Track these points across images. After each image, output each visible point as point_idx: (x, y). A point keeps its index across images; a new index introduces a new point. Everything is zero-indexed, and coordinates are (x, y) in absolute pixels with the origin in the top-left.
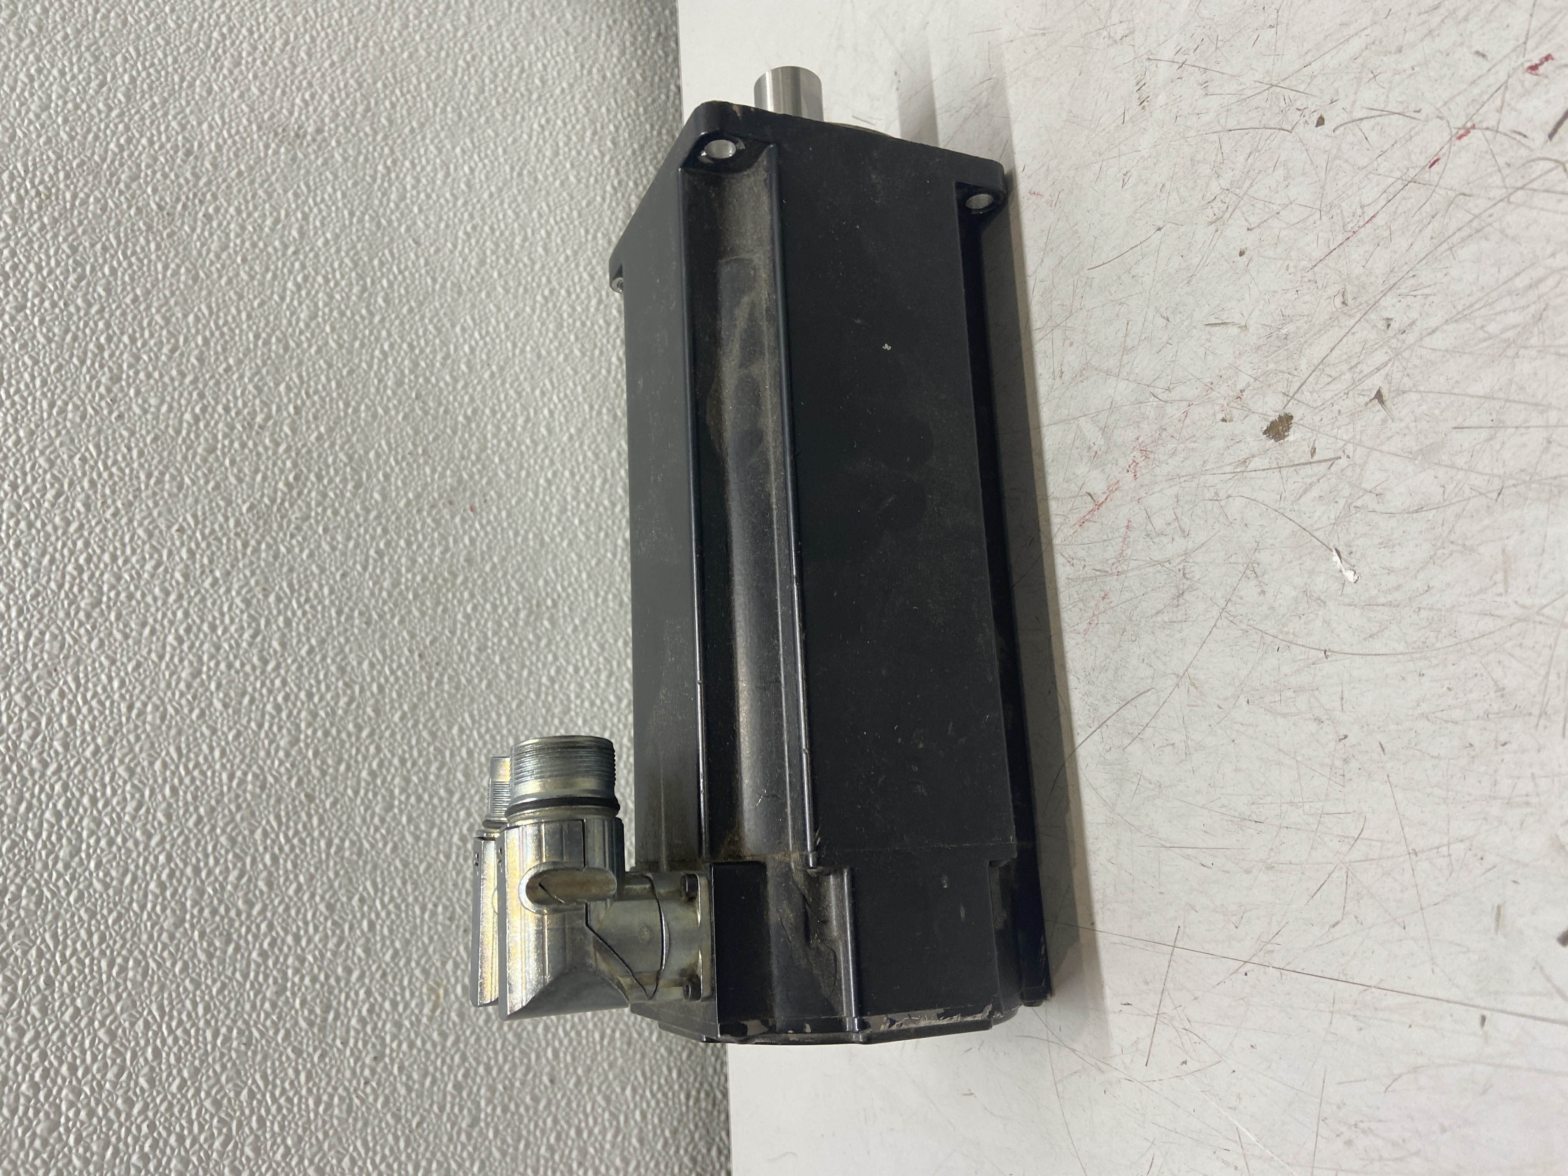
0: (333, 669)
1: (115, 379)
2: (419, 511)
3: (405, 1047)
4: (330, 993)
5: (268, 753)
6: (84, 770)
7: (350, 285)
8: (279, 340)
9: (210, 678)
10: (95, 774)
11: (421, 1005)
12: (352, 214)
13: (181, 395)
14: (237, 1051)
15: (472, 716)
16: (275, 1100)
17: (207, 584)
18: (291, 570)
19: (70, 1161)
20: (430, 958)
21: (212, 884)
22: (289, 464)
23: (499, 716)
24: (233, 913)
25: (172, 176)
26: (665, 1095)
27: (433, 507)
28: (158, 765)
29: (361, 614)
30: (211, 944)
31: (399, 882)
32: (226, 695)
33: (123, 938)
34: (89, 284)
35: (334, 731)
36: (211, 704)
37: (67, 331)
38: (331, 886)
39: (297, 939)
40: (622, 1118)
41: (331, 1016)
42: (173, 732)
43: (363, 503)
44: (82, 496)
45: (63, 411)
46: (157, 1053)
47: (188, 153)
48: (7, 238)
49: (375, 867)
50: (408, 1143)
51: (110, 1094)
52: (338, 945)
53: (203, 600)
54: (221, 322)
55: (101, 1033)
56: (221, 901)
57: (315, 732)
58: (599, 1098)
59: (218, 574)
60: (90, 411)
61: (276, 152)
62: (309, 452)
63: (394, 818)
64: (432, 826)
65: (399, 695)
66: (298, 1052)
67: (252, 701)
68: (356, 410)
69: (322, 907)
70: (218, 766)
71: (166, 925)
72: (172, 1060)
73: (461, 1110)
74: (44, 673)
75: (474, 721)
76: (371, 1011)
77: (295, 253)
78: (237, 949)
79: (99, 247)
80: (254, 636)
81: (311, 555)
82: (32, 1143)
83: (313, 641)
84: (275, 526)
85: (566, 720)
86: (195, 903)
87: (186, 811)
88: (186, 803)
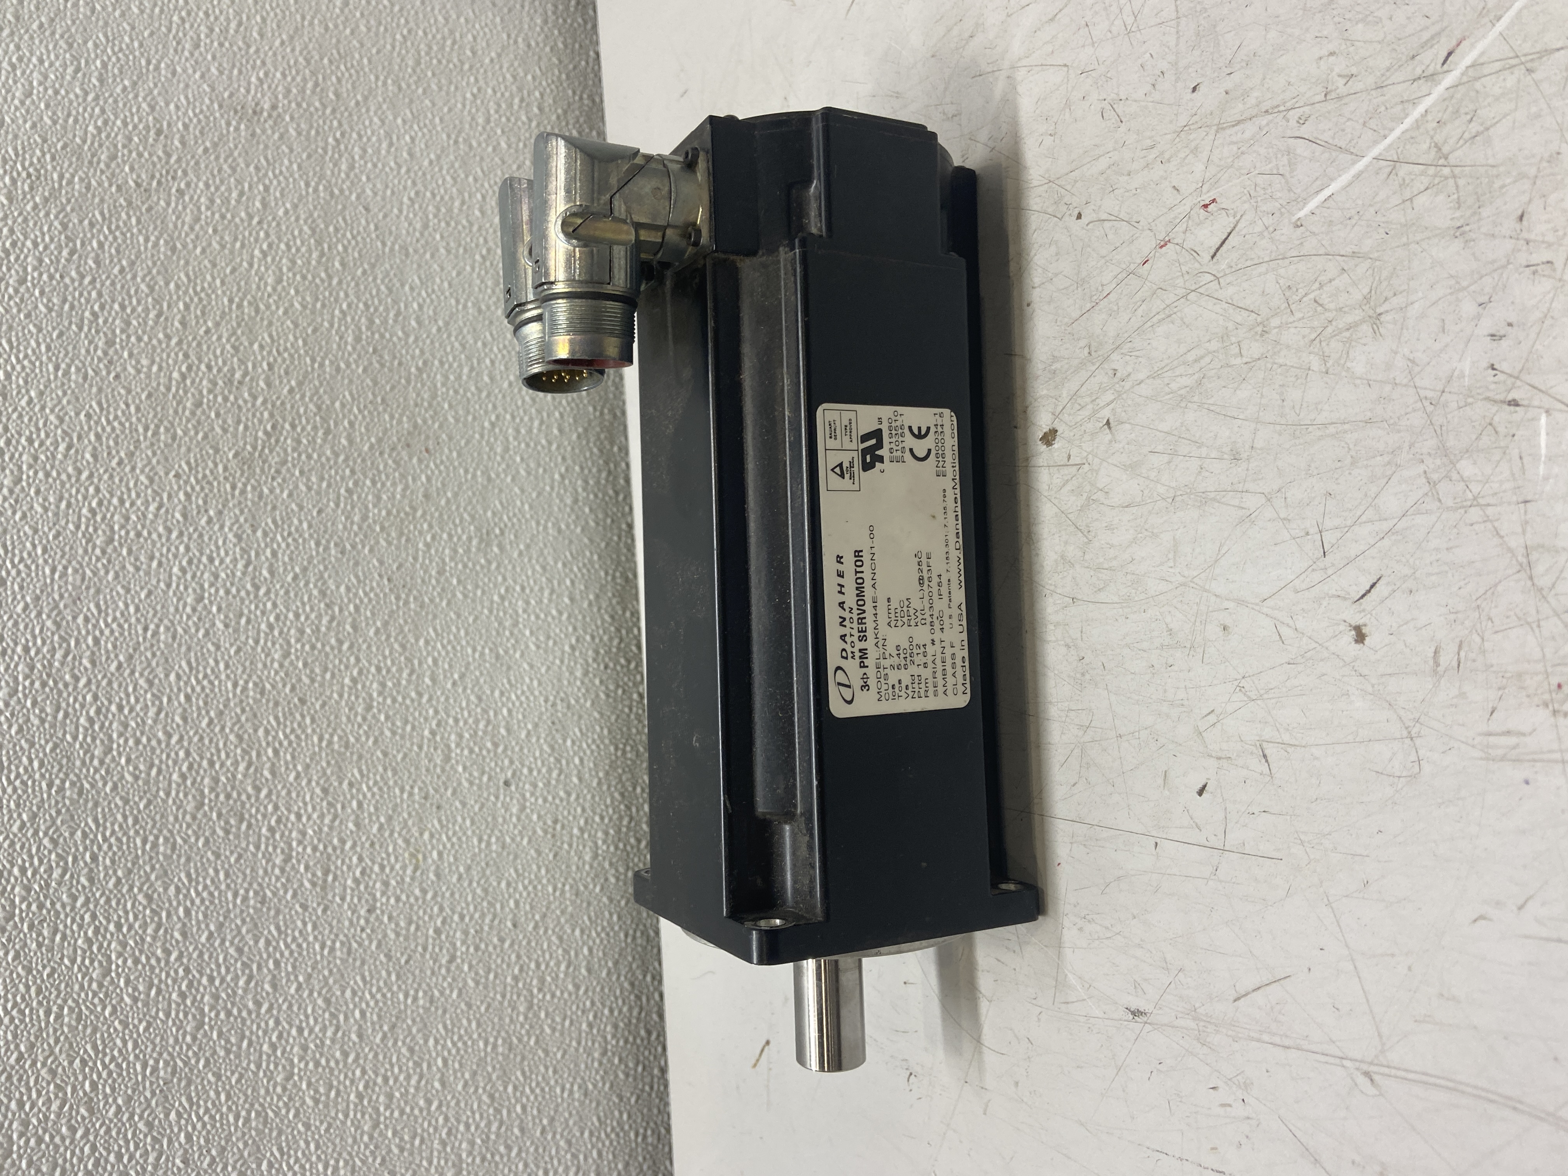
0: (315, 592)
1: (110, 343)
2: (381, 454)
3: (392, 901)
4: (329, 859)
5: (265, 665)
6: (110, 683)
7: (310, 251)
8: (250, 303)
9: (211, 603)
10: (120, 686)
11: (404, 868)
12: (307, 185)
13: (168, 356)
14: (254, 908)
15: (435, 630)
16: (287, 946)
17: (203, 522)
18: (274, 508)
19: (122, 999)
20: (409, 831)
21: (225, 774)
22: (266, 415)
23: (458, 629)
24: (244, 797)
25: (146, 155)
26: (608, 934)
27: (393, 449)
28: (172, 677)
29: (336, 545)
30: (227, 822)
31: (380, 769)
32: (226, 617)
33: (153, 820)
34: (80, 257)
35: (319, 645)
36: (214, 624)
37: (65, 301)
38: (325, 773)
39: (299, 816)
40: (572, 953)
41: (330, 878)
42: (183, 649)
43: (332, 448)
44: (90, 448)
45: (66, 373)
46: (187, 912)
47: (159, 132)
48: (6, 217)
49: (360, 757)
50: (398, 977)
51: (151, 945)
52: (333, 821)
53: (201, 536)
54: (199, 289)
55: (140, 897)
56: (233, 788)
57: (303, 646)
58: (554, 938)
59: (211, 513)
60: (90, 372)
61: (237, 129)
62: (283, 403)
63: (374, 716)
64: (406, 722)
65: (373, 614)
66: (304, 907)
67: (248, 621)
68: (322, 365)
69: (318, 791)
70: (223, 677)
71: (189, 809)
72: (201, 917)
73: (441, 949)
74: (70, 601)
75: (437, 635)
76: (363, 873)
77: (259, 223)
78: (249, 826)
79: (86, 222)
80: (246, 566)
81: (290, 495)
82: (90, 985)
83: (297, 570)
84: (258, 470)
85: (516, 631)
86: (212, 790)
87: (199, 714)
88: (199, 708)
